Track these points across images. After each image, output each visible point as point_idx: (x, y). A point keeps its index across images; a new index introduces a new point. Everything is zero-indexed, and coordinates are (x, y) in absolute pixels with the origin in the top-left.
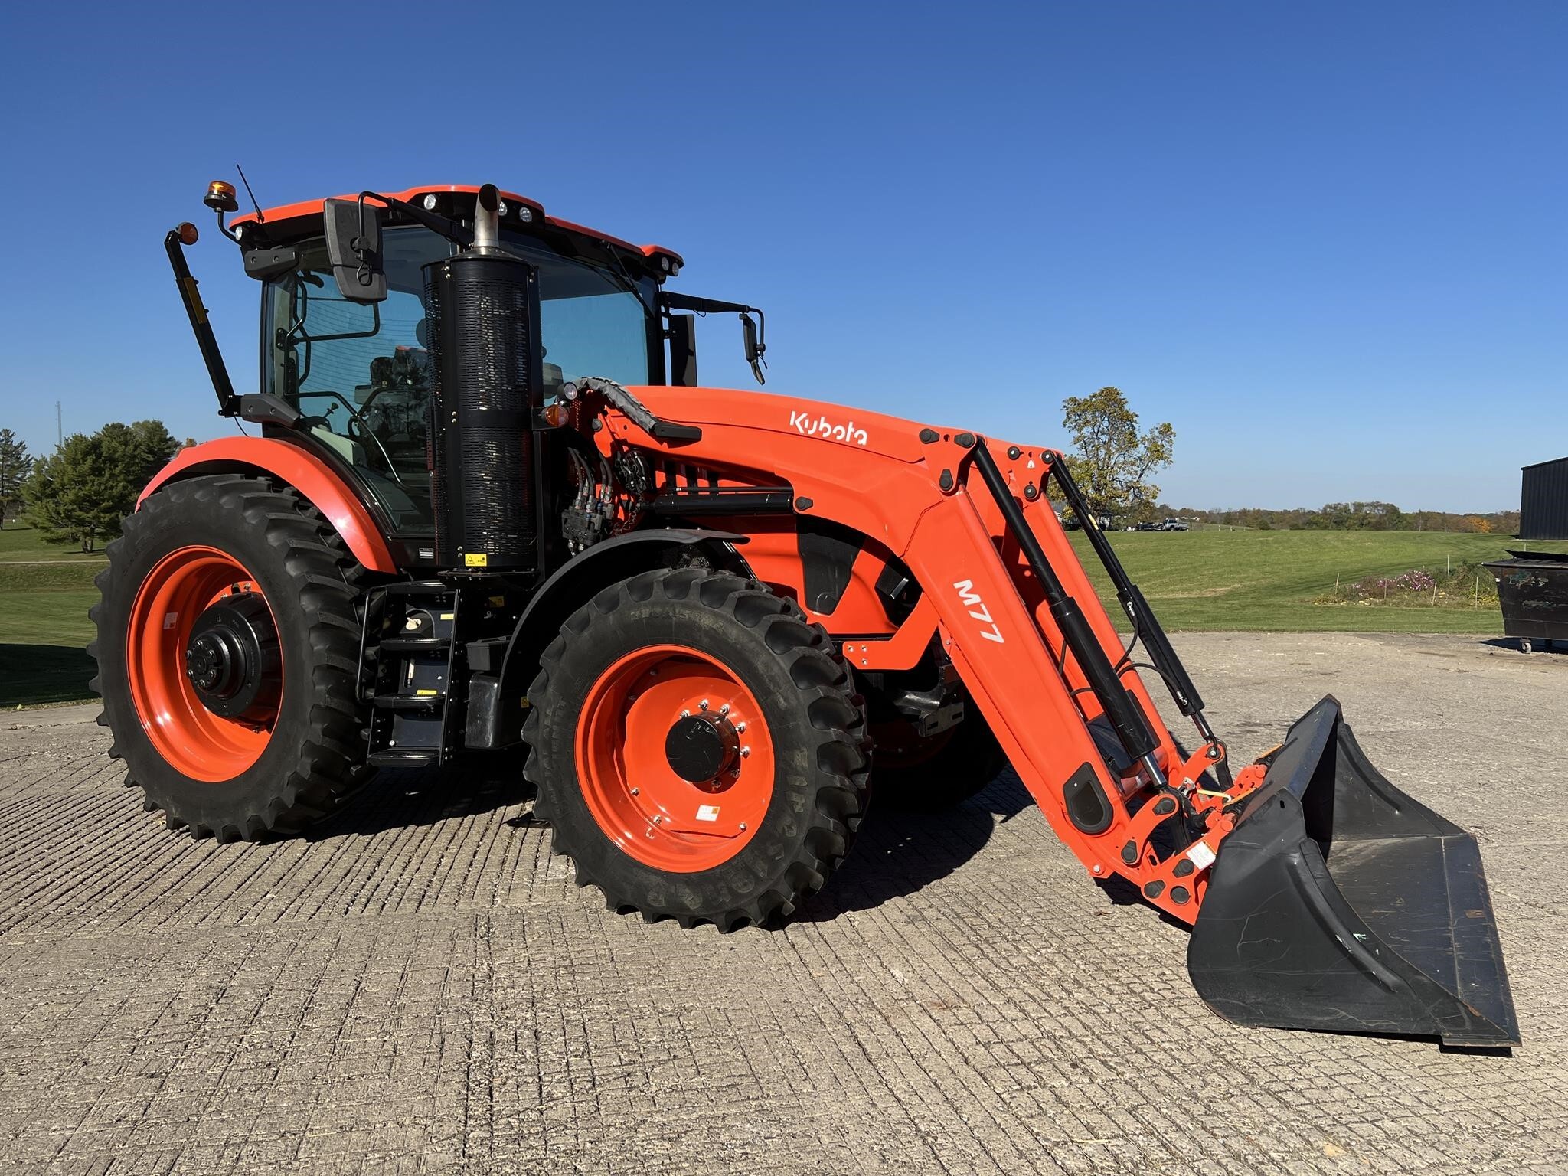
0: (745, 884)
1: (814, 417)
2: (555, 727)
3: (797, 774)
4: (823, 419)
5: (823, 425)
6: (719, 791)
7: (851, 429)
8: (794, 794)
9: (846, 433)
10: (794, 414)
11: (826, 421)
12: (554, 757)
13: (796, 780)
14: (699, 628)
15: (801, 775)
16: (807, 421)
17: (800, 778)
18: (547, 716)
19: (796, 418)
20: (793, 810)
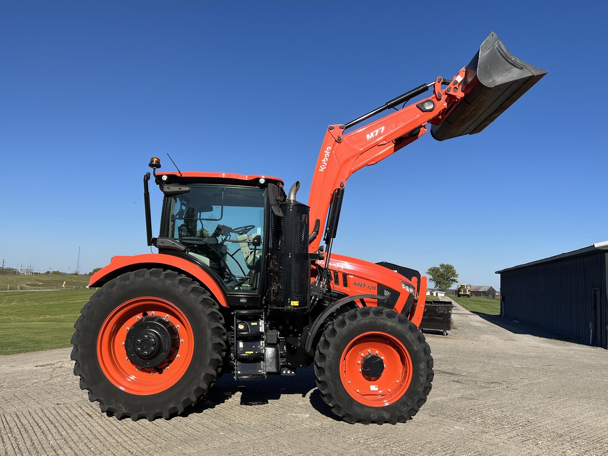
0: (404, 408)
2: (333, 361)
3: (421, 370)
6: (374, 380)
8: (420, 377)
12: (333, 371)
13: (421, 372)
14: (387, 326)
15: (422, 371)
17: (422, 372)
18: (330, 357)
20: (420, 382)
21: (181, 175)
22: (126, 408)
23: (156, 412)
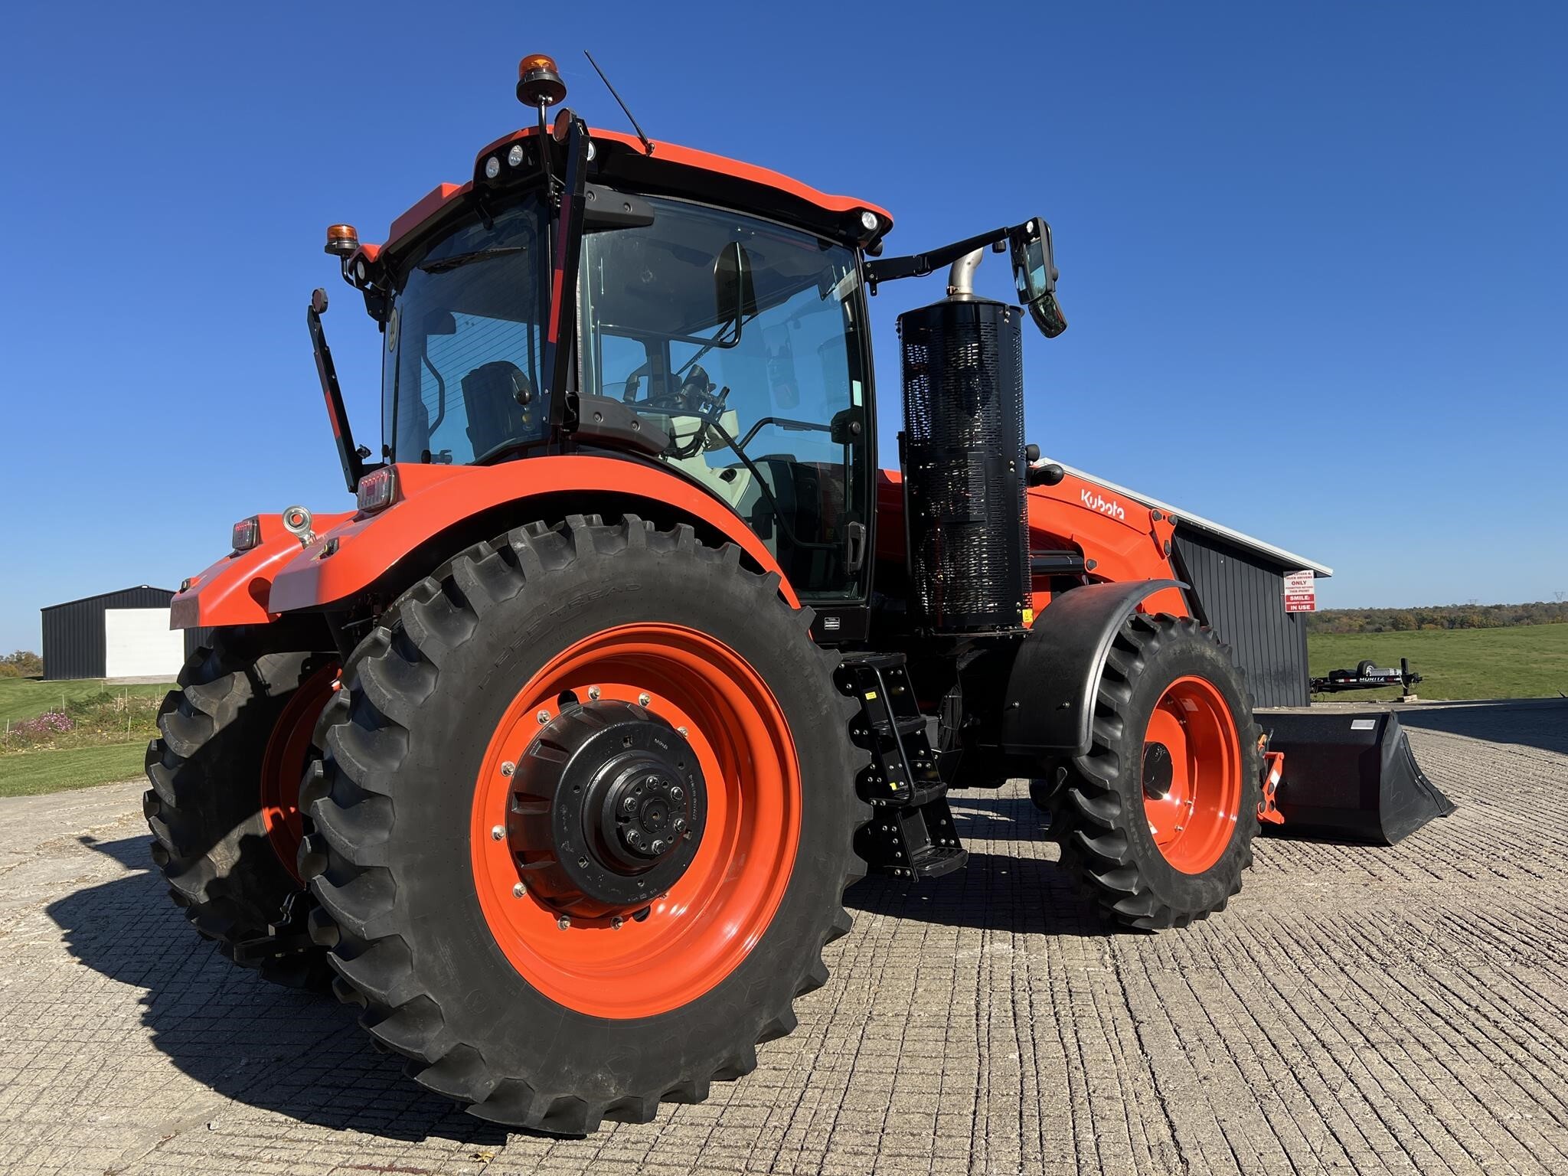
1: (1095, 495)
4: (1100, 497)
5: (1101, 502)
7: (1115, 507)
8: (1253, 779)
9: (1114, 510)
10: (1083, 491)
11: (1102, 499)
16: (1091, 498)
18: (1127, 759)
19: (1085, 494)
21: (649, 149)
22: (621, 1082)
23: (721, 1062)
